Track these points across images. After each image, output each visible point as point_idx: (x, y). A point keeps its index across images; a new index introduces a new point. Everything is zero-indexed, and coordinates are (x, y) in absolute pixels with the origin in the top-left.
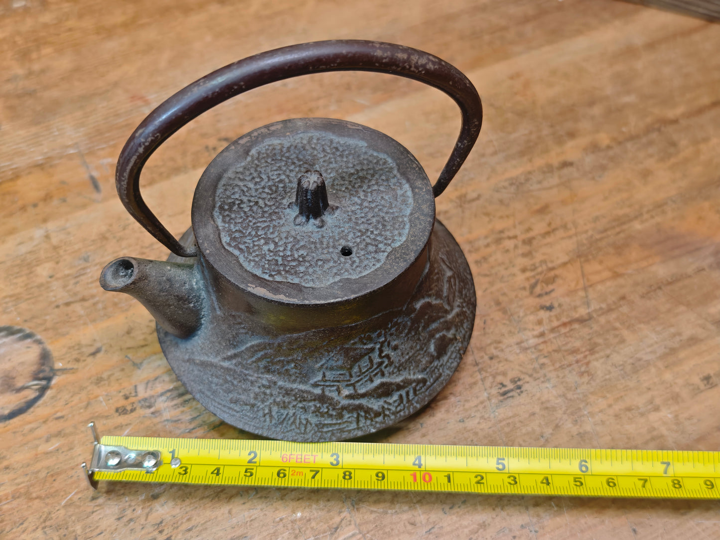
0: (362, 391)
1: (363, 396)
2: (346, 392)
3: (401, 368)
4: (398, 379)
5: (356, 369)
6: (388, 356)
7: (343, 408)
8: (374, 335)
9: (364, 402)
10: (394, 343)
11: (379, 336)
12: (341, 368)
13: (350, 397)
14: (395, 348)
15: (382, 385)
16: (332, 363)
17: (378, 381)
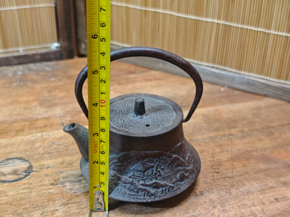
0: (147, 183)
1: (148, 186)
2: (141, 182)
3: (164, 179)
4: (163, 183)
5: (146, 173)
6: (159, 172)
7: (139, 189)
8: (155, 160)
9: (148, 188)
10: (162, 167)
11: (157, 161)
12: (140, 171)
13: (143, 185)
14: (163, 169)
15: (156, 183)
16: (138, 168)
17: (154, 181)
